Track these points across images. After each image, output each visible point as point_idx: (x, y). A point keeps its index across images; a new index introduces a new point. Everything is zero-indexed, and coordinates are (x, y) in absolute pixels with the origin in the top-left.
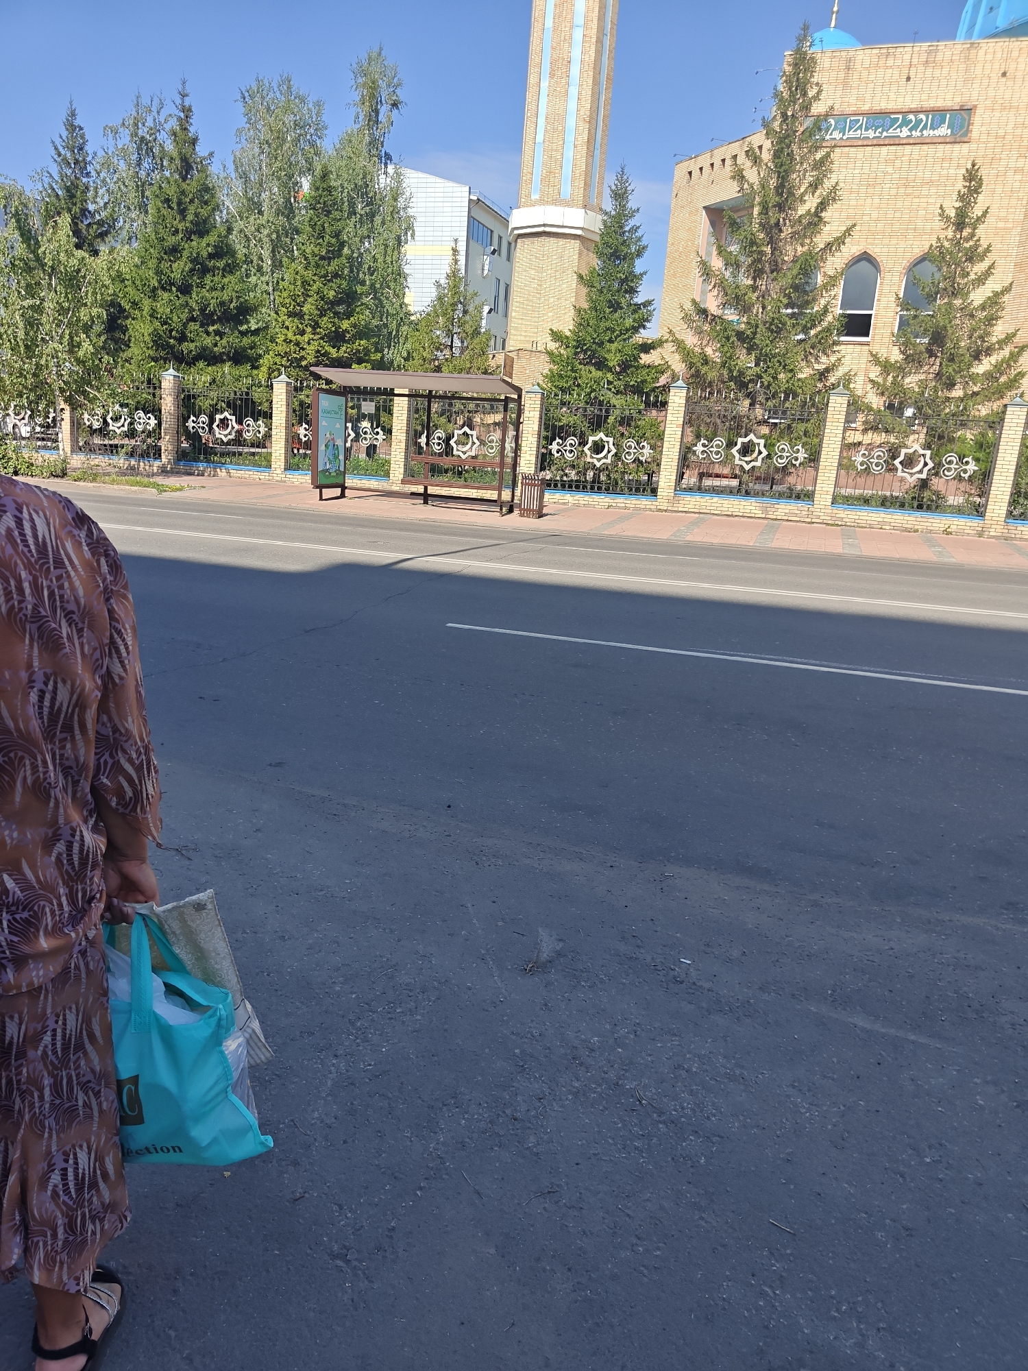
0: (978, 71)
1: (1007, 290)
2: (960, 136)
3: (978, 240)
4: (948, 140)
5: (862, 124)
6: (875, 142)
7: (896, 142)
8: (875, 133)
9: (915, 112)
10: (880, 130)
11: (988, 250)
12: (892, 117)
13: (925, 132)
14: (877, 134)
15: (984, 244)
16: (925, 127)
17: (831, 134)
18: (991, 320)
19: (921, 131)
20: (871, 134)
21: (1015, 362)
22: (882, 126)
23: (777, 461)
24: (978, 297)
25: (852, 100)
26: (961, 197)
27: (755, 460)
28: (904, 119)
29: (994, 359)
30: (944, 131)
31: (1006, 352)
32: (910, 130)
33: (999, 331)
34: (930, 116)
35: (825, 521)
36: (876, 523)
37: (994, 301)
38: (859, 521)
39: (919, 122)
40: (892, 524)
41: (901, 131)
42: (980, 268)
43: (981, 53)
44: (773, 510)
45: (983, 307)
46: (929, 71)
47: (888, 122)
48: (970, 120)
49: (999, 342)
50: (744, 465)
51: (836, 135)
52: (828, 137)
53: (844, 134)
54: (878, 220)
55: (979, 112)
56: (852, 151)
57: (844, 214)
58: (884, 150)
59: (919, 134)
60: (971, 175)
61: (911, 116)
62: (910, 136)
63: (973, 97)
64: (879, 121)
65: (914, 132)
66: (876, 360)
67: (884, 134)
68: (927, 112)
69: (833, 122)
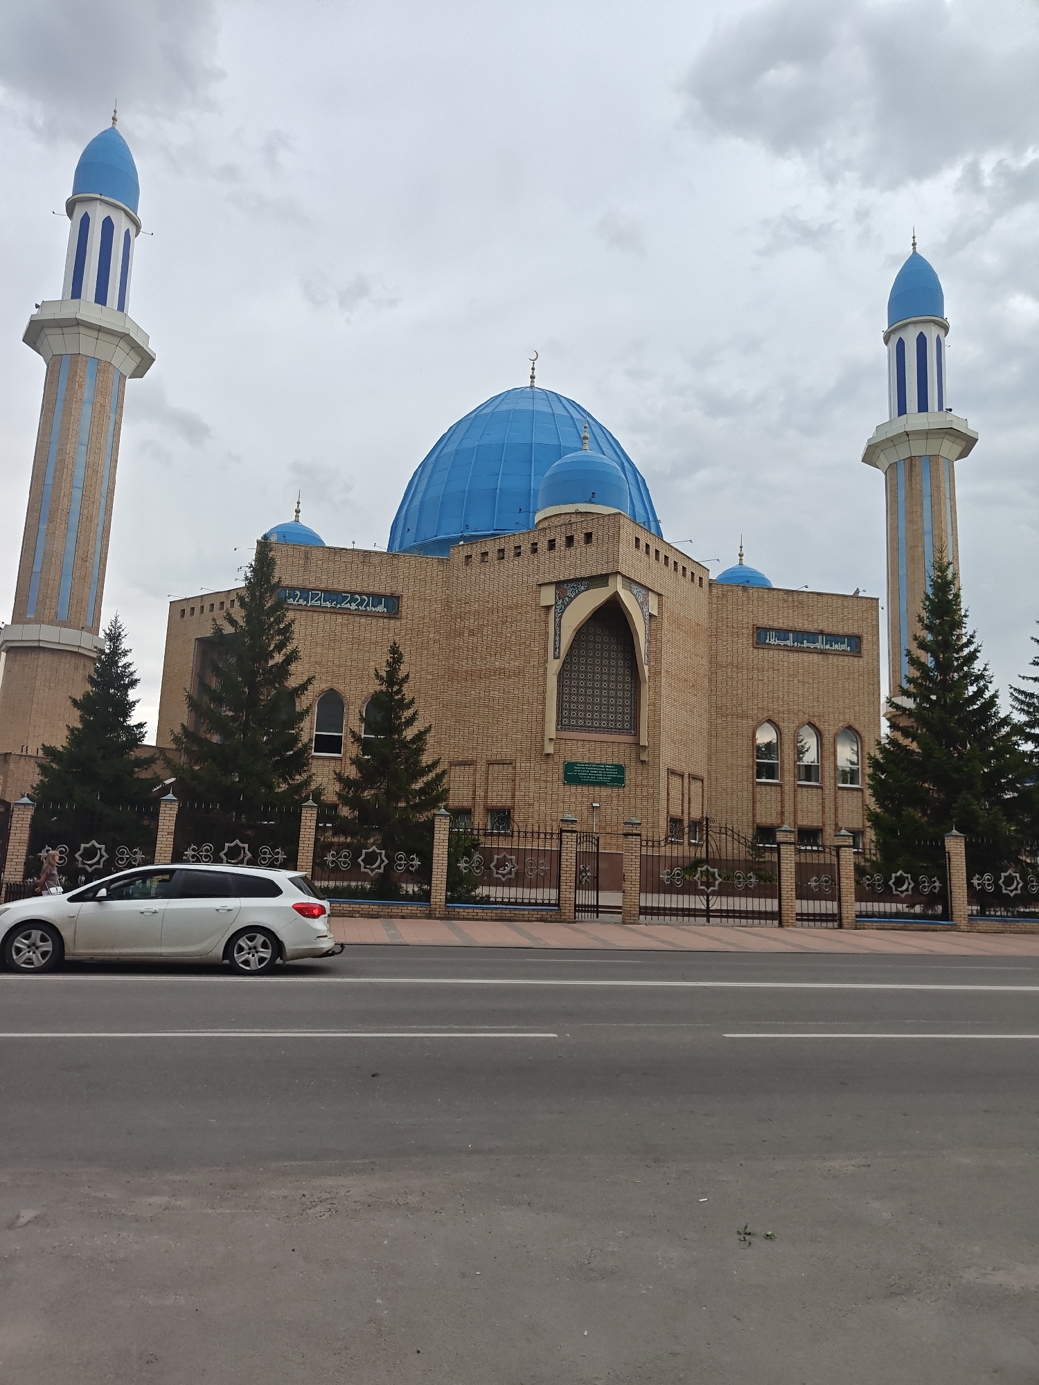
0: (400, 573)
1: (428, 730)
2: (393, 614)
3: (404, 695)
4: (385, 615)
5: (321, 597)
6: (332, 610)
7: (347, 612)
8: (331, 604)
9: (360, 594)
10: (335, 603)
11: (412, 702)
12: (343, 595)
13: (368, 608)
14: (333, 605)
15: (408, 698)
16: (368, 605)
17: (298, 601)
18: (420, 751)
19: (365, 607)
20: (328, 604)
21: (441, 782)
22: (336, 600)
24: (409, 733)
25: (313, 579)
26: (388, 664)
27: (242, 861)
28: (352, 597)
29: (425, 779)
30: (380, 609)
31: (431, 775)
32: (357, 605)
33: (426, 759)
34: (371, 598)
36: (347, 912)
37: (420, 737)
38: (333, 911)
39: (363, 601)
40: (360, 912)
41: (351, 606)
42: (408, 713)
43: (401, 561)
45: (413, 741)
46: (366, 569)
47: (340, 598)
48: (399, 604)
49: (428, 766)
51: (301, 602)
52: (295, 602)
53: (308, 602)
54: (340, 666)
55: (404, 600)
56: (315, 615)
57: (313, 659)
58: (339, 617)
59: (364, 609)
60: (394, 650)
61: (357, 596)
62: (358, 610)
63: (399, 589)
64: (333, 597)
65: (360, 607)
66: (339, 778)
67: (339, 606)
68: (368, 595)
69: (298, 593)
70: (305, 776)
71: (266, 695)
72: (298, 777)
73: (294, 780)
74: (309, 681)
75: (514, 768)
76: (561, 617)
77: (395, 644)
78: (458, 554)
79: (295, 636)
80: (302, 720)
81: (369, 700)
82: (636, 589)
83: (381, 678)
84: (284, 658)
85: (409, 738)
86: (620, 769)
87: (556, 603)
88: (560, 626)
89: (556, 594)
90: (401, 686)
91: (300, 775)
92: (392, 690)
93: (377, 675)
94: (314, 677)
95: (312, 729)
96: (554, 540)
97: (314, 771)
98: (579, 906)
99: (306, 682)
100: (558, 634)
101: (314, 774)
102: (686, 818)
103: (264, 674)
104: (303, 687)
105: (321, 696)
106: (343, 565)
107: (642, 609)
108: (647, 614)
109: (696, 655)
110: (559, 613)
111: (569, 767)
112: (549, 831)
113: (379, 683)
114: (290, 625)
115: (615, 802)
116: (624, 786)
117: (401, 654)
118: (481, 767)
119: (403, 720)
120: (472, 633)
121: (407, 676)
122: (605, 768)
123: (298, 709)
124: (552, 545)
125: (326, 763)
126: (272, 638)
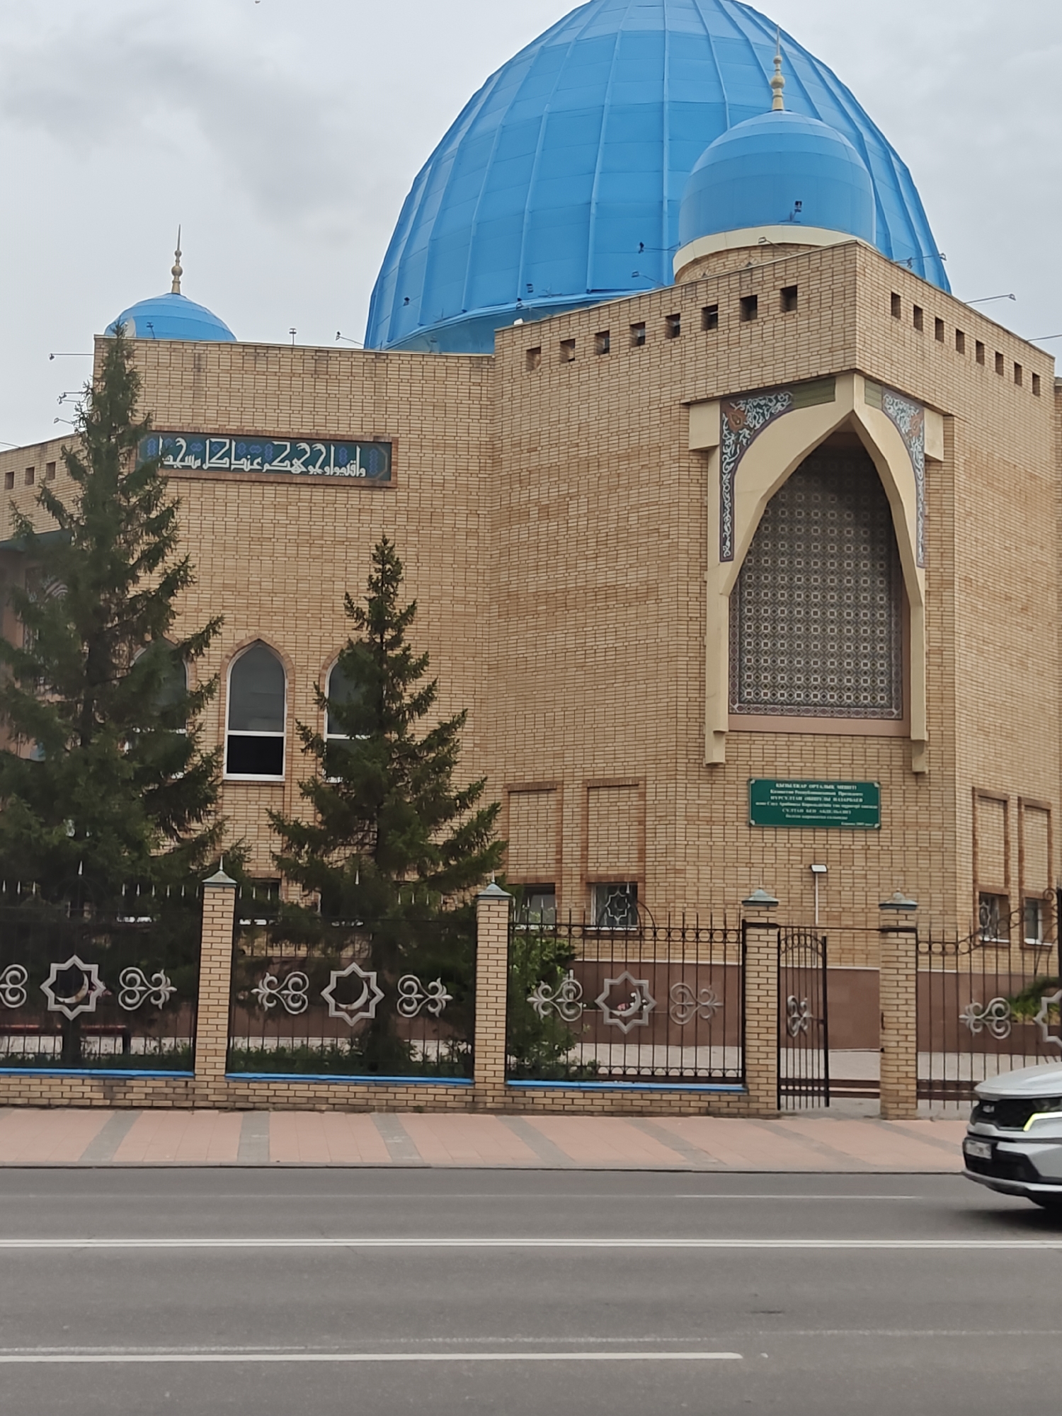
0: (392, 392)
1: (460, 720)
2: (382, 479)
3: (408, 648)
4: (363, 483)
5: (230, 449)
6: (254, 477)
7: (284, 479)
8: (252, 464)
9: (310, 440)
10: (259, 460)
11: (424, 662)
12: (276, 443)
13: (327, 469)
14: (256, 466)
15: (415, 656)
16: (326, 463)
17: (183, 460)
18: (443, 765)
19: (322, 467)
20: (245, 465)
21: (488, 828)
22: (261, 455)
23: (124, 1002)
24: (420, 728)
25: (211, 414)
26: (374, 585)
27: (86, 1000)
28: (293, 447)
29: (455, 823)
30: (354, 469)
31: (468, 815)
32: (305, 464)
33: (458, 781)
34: (333, 448)
35: (217, 1104)
36: (304, 1100)
37: (442, 735)
38: (275, 1100)
39: (316, 455)
40: (331, 1101)
41: (292, 465)
42: (414, 688)
43: (393, 367)
44: (124, 1089)
45: (428, 745)
46: (321, 386)
47: (269, 451)
48: (390, 458)
49: (461, 797)
50: (66, 1011)
51: (191, 462)
52: (178, 464)
53: (203, 462)
54: (273, 592)
55: (403, 448)
56: (220, 489)
57: (218, 581)
58: (269, 490)
59: (320, 471)
60: (384, 555)
61: (304, 445)
62: (306, 473)
63: (390, 426)
64: (256, 448)
65: (310, 468)
66: (279, 824)
67: (267, 467)
68: (327, 442)
69: (182, 442)
70: (209, 822)
71: (128, 655)
72: (195, 825)
73: (187, 830)
74: (213, 626)
75: (643, 796)
76: (733, 471)
77: (385, 542)
78: (511, 346)
79: (181, 534)
80: (199, 707)
81: (336, 661)
82: (896, 406)
83: (359, 614)
84: (161, 581)
85: (419, 739)
86: (870, 792)
87: (723, 441)
88: (732, 492)
89: (722, 421)
90: (400, 631)
91: (199, 820)
92: (382, 638)
93: (350, 606)
94: (220, 619)
95: (221, 724)
96: (715, 307)
97: (227, 811)
98: (787, 1081)
99: (207, 631)
100: (727, 508)
101: (227, 818)
102: (1014, 891)
103: (119, 615)
104: (201, 641)
105: (237, 657)
106: (273, 381)
107: (908, 447)
108: (921, 457)
109: (1031, 543)
110: (729, 464)
111: (759, 789)
112: (719, 925)
113: (356, 625)
114: (169, 513)
115: (859, 861)
116: (879, 828)
117: (397, 562)
118: (573, 794)
119: (407, 700)
120: (545, 512)
121: (412, 608)
122: (837, 790)
123: (191, 685)
124: (710, 317)
125: (253, 794)
126: (136, 541)
